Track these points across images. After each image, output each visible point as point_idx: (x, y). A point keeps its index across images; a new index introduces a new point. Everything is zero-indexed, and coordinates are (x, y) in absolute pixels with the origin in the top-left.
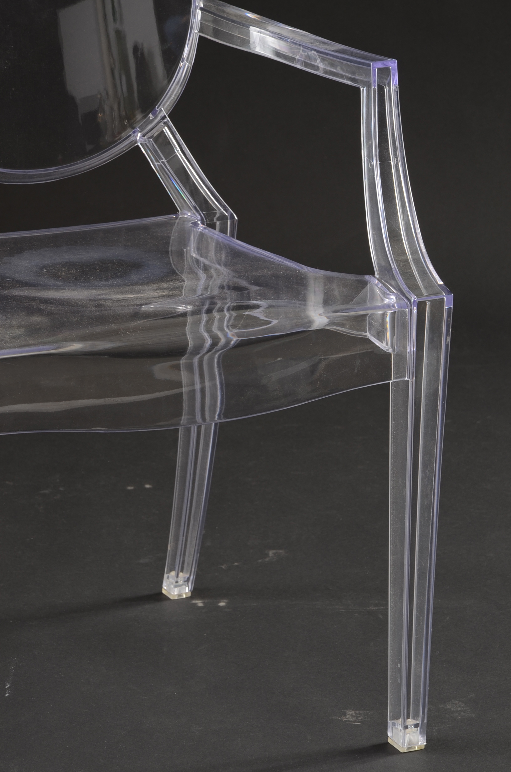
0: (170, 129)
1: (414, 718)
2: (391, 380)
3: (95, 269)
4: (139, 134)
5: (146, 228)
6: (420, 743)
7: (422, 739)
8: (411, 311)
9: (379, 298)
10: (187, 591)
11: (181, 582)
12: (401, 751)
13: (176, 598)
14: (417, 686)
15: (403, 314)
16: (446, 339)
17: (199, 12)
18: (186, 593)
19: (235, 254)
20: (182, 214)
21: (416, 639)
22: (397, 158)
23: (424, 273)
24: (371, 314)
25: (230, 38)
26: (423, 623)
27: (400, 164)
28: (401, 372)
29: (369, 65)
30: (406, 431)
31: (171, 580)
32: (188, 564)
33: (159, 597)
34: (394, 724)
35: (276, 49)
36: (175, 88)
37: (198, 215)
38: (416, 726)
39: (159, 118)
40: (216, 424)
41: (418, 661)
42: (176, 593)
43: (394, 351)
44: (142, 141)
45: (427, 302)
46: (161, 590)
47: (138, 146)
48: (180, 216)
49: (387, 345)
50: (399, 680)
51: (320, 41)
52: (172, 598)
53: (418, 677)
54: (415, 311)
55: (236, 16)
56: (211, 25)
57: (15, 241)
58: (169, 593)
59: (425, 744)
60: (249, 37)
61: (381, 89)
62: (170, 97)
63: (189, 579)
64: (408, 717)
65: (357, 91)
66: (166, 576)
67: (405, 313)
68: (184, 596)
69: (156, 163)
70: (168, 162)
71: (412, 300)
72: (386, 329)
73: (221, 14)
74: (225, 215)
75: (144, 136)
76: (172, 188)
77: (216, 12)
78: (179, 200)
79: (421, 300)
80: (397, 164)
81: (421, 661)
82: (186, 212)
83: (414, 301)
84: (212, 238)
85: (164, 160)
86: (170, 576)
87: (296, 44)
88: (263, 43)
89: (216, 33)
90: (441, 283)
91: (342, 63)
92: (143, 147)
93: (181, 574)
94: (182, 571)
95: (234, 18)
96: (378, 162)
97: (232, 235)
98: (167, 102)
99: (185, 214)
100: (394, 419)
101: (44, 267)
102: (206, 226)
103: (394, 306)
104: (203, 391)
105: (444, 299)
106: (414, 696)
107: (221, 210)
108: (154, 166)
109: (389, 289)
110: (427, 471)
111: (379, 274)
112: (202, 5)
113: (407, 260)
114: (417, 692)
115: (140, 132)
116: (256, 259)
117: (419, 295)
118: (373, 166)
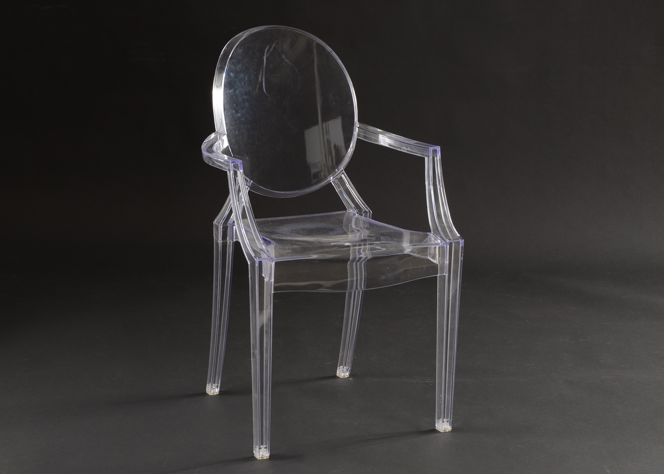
0: (344, 175)
1: (446, 419)
2: (438, 274)
3: (314, 231)
4: (332, 177)
5: (334, 216)
6: (449, 429)
7: (450, 427)
8: (447, 246)
9: (433, 241)
10: (347, 374)
11: (345, 371)
12: (441, 432)
13: (343, 377)
14: (448, 405)
15: (443, 247)
16: (461, 258)
17: (357, 129)
18: (347, 375)
19: (371, 225)
20: (348, 210)
21: (448, 385)
22: (440, 185)
23: (452, 231)
24: (430, 247)
25: (370, 139)
26: (451, 378)
27: (441, 188)
28: (442, 271)
29: (429, 148)
30: (445, 296)
31: (341, 369)
32: (348, 362)
33: (335, 377)
34: (438, 421)
35: (389, 143)
36: (347, 159)
37: (355, 210)
38: (448, 421)
39: (340, 171)
40: (362, 291)
41: (449, 395)
42: (343, 375)
43: (439, 263)
44: (333, 180)
45: (453, 243)
46: (336, 374)
47: (331, 182)
48: (348, 211)
49: (436, 261)
50: (441, 402)
51: (408, 140)
52: (341, 377)
53: (448, 401)
54: (448, 247)
55: (372, 130)
56: (363, 134)
57: (281, 220)
58: (340, 375)
59: (451, 429)
60: (378, 139)
61: (433, 158)
62: (345, 162)
63: (348, 369)
64: (444, 418)
65: (423, 159)
66: (338, 368)
67: (444, 247)
68: (346, 377)
69: (338, 189)
70: (343, 189)
71: (447, 242)
72: (436, 254)
73: (366, 129)
74: (367, 211)
75: (334, 178)
76: (345, 200)
77: (364, 129)
78: (347, 204)
79: (451, 241)
80: (440, 188)
81: (450, 394)
82: (350, 210)
83: (448, 242)
84: (361, 219)
85: (342, 188)
86: (340, 368)
87: (398, 141)
88: (384, 141)
89: (365, 137)
90: (459, 235)
91: (417, 148)
92: (333, 183)
93: (345, 367)
94: (345, 366)
95: (372, 131)
96: (433, 187)
97: (369, 218)
98: (343, 164)
99: (350, 211)
100: (439, 292)
101: (293, 230)
102: (359, 214)
103: (439, 244)
104: (357, 280)
105: (460, 242)
106: (447, 410)
107: (365, 209)
108: (338, 190)
109: (437, 238)
110: (453, 314)
111: (433, 232)
112: (358, 126)
113: (444, 226)
114: (448, 408)
115: (332, 176)
116: (381, 227)
117: (450, 240)
118: (430, 188)
